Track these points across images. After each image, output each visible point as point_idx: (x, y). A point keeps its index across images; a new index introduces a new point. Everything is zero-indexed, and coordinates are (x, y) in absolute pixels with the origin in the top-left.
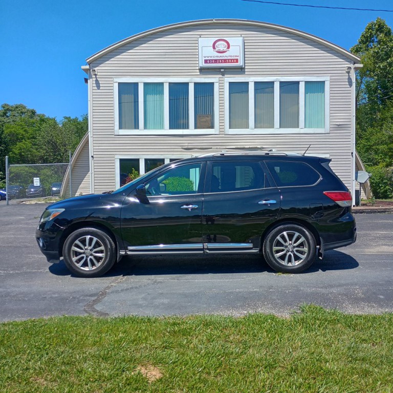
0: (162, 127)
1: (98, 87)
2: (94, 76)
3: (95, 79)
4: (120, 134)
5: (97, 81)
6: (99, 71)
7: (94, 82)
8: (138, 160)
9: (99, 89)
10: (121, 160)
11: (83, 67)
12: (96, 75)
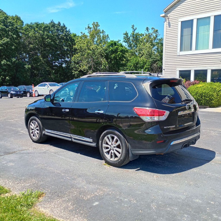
0: (208, 48)
1: (169, 26)
2: (167, 20)
3: (168, 22)
4: (180, 54)
5: (169, 22)
6: (170, 16)
7: (167, 24)
8: (190, 71)
9: (170, 27)
10: (180, 71)
11: (161, 15)
12: (168, 19)
